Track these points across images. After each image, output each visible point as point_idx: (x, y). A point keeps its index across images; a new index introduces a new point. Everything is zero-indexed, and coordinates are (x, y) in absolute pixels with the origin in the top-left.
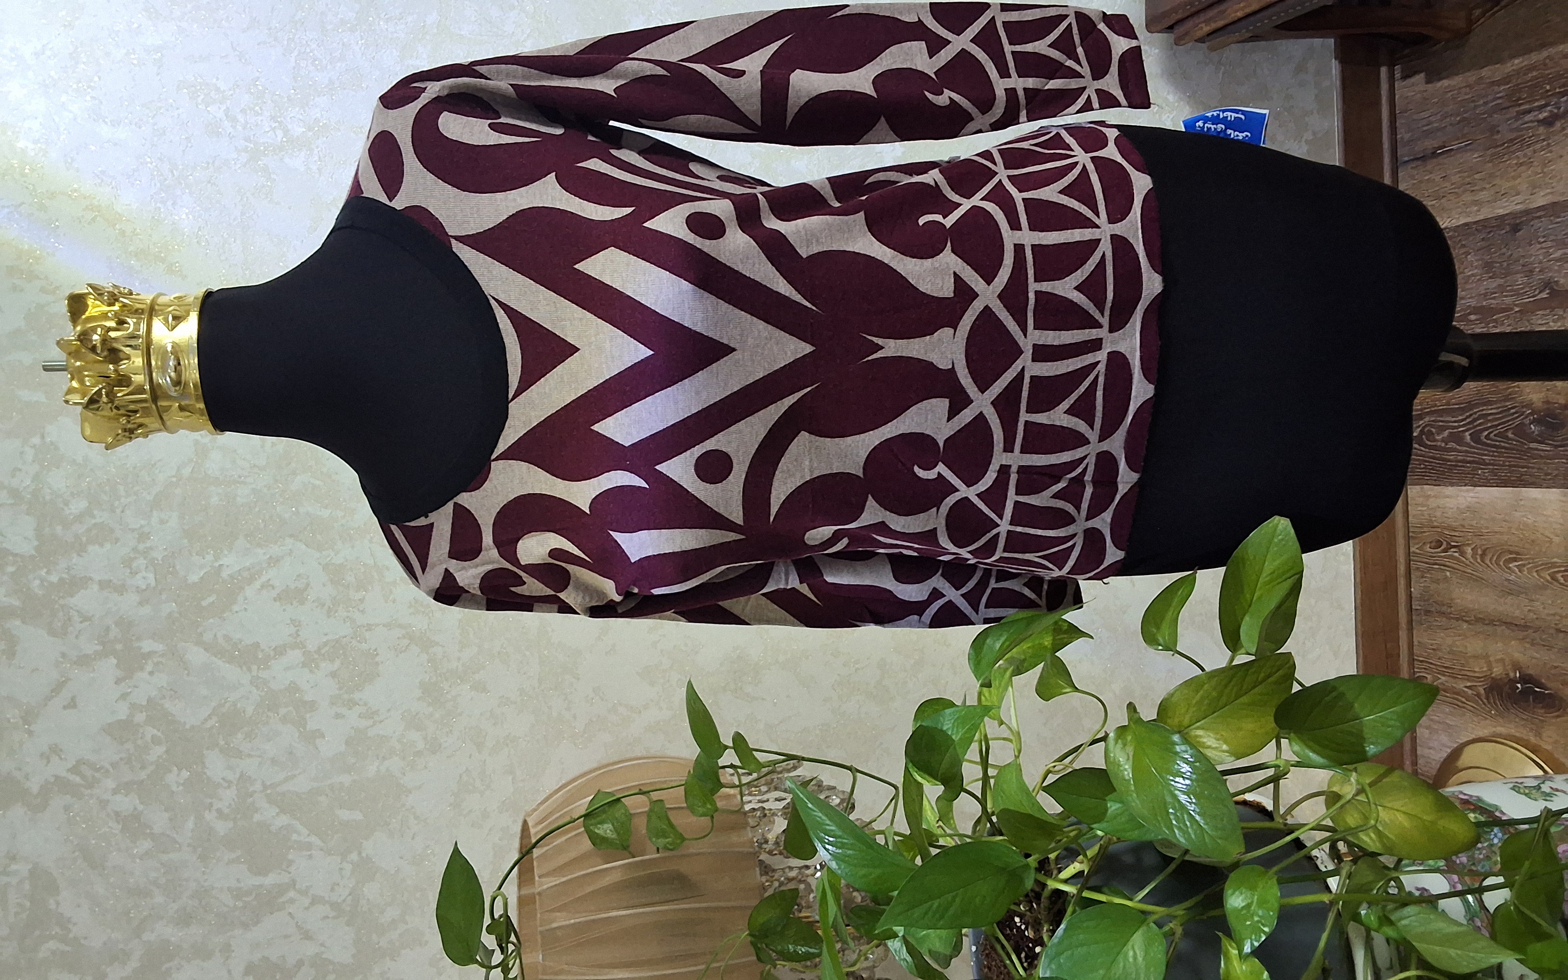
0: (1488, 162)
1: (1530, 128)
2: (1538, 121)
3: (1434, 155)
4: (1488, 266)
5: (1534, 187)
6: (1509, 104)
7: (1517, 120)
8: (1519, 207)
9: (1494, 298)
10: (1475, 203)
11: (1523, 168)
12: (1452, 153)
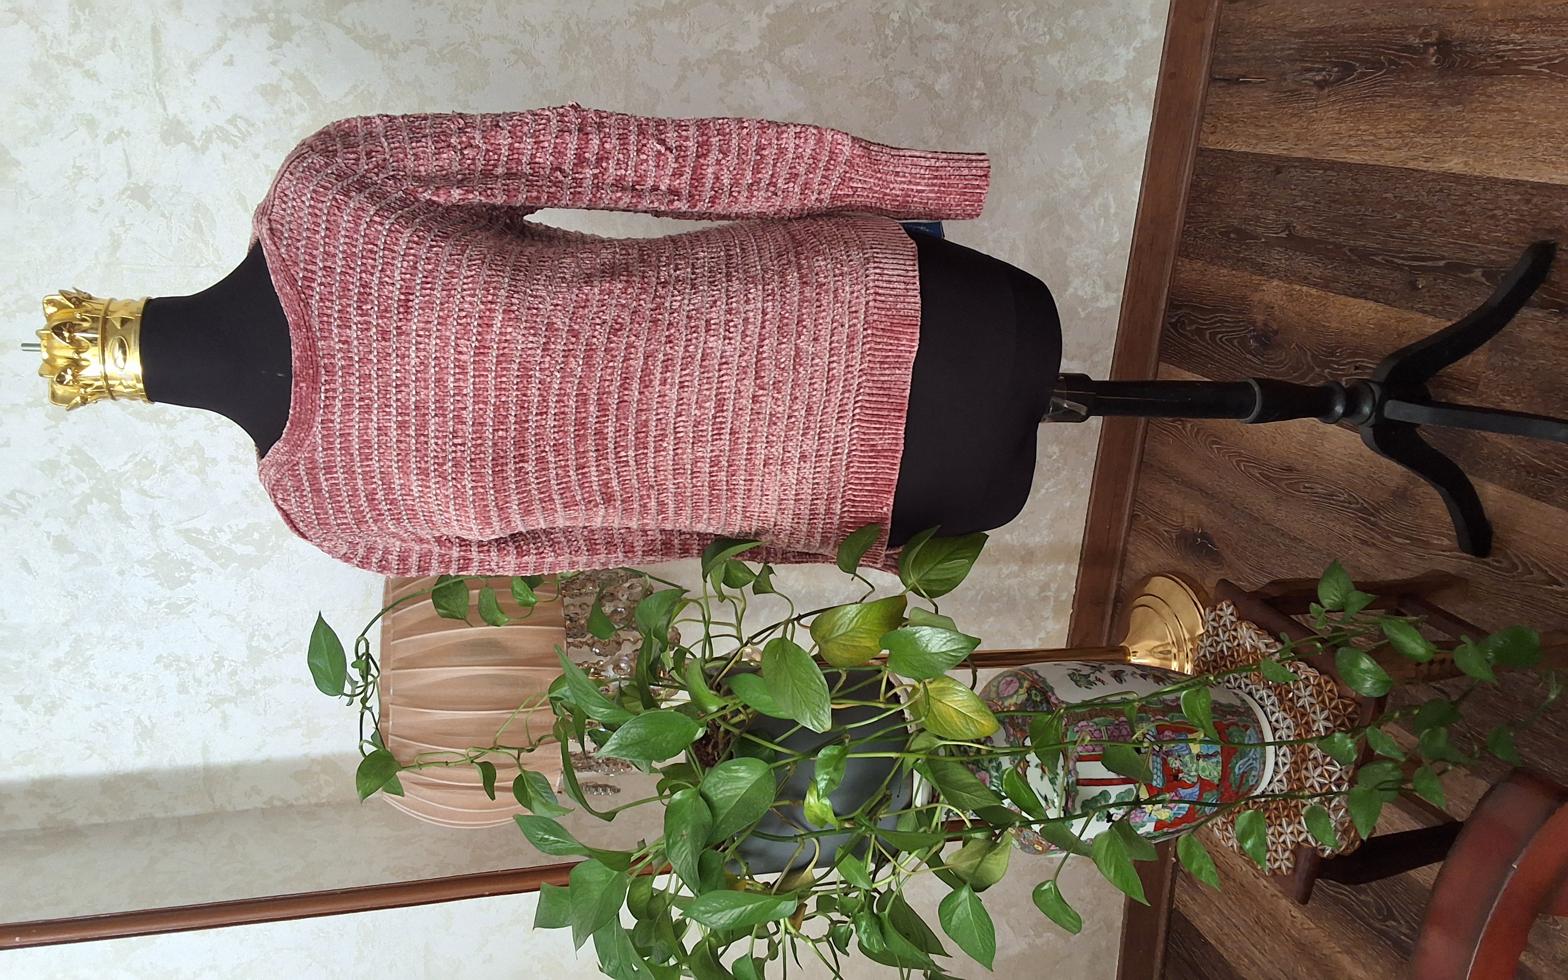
0: (1274, 104)
1: (1307, 85)
2: (1315, 82)
3: (1237, 82)
4: (1252, 195)
5: (1299, 138)
6: (1298, 57)
7: (1301, 74)
8: (1285, 152)
9: (1250, 225)
10: (1256, 136)
11: (1296, 119)
12: (1250, 85)
